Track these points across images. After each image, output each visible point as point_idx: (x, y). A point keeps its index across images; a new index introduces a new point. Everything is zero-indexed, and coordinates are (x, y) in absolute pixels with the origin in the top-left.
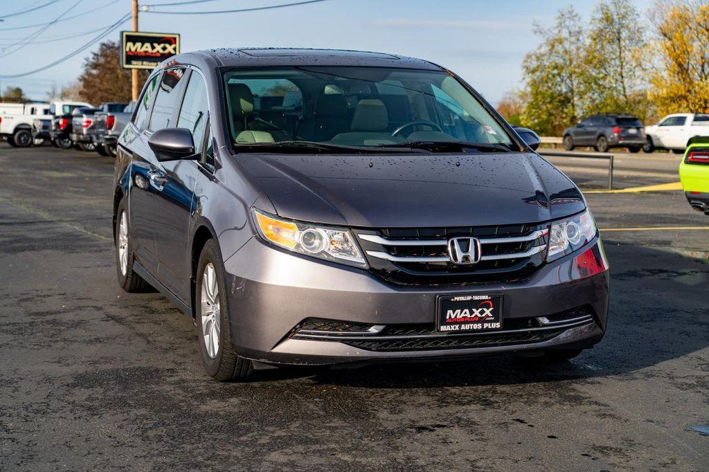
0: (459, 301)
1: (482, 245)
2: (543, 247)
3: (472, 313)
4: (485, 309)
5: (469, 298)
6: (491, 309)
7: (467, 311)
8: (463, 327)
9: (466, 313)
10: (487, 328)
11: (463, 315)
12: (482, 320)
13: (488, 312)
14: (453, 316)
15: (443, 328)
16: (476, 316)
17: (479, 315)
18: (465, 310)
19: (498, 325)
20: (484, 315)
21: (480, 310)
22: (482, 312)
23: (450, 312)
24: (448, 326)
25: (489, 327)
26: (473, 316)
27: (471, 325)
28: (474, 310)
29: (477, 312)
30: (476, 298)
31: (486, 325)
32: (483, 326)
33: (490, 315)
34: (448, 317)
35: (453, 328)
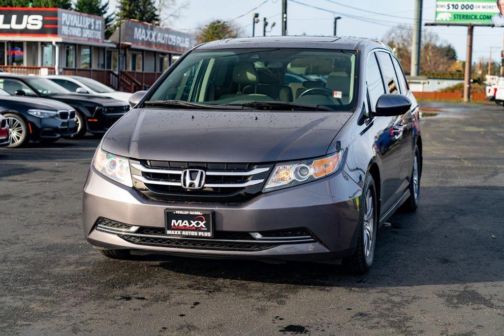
0: (180, 214)
1: (207, 176)
2: (262, 181)
3: (190, 223)
4: (200, 222)
5: (187, 213)
6: (204, 222)
7: (187, 221)
8: (184, 233)
9: (185, 223)
10: (201, 235)
11: (183, 224)
12: (198, 229)
13: (202, 224)
14: (176, 225)
15: (169, 232)
16: (193, 226)
17: (196, 226)
18: (185, 221)
19: (209, 234)
20: (199, 226)
21: (196, 222)
22: (198, 224)
23: (174, 221)
24: (173, 231)
25: (203, 235)
26: (191, 226)
27: (190, 232)
28: (192, 222)
29: (194, 223)
30: (191, 213)
31: (200, 234)
32: (198, 234)
33: (204, 226)
34: (172, 225)
35: (176, 233)
